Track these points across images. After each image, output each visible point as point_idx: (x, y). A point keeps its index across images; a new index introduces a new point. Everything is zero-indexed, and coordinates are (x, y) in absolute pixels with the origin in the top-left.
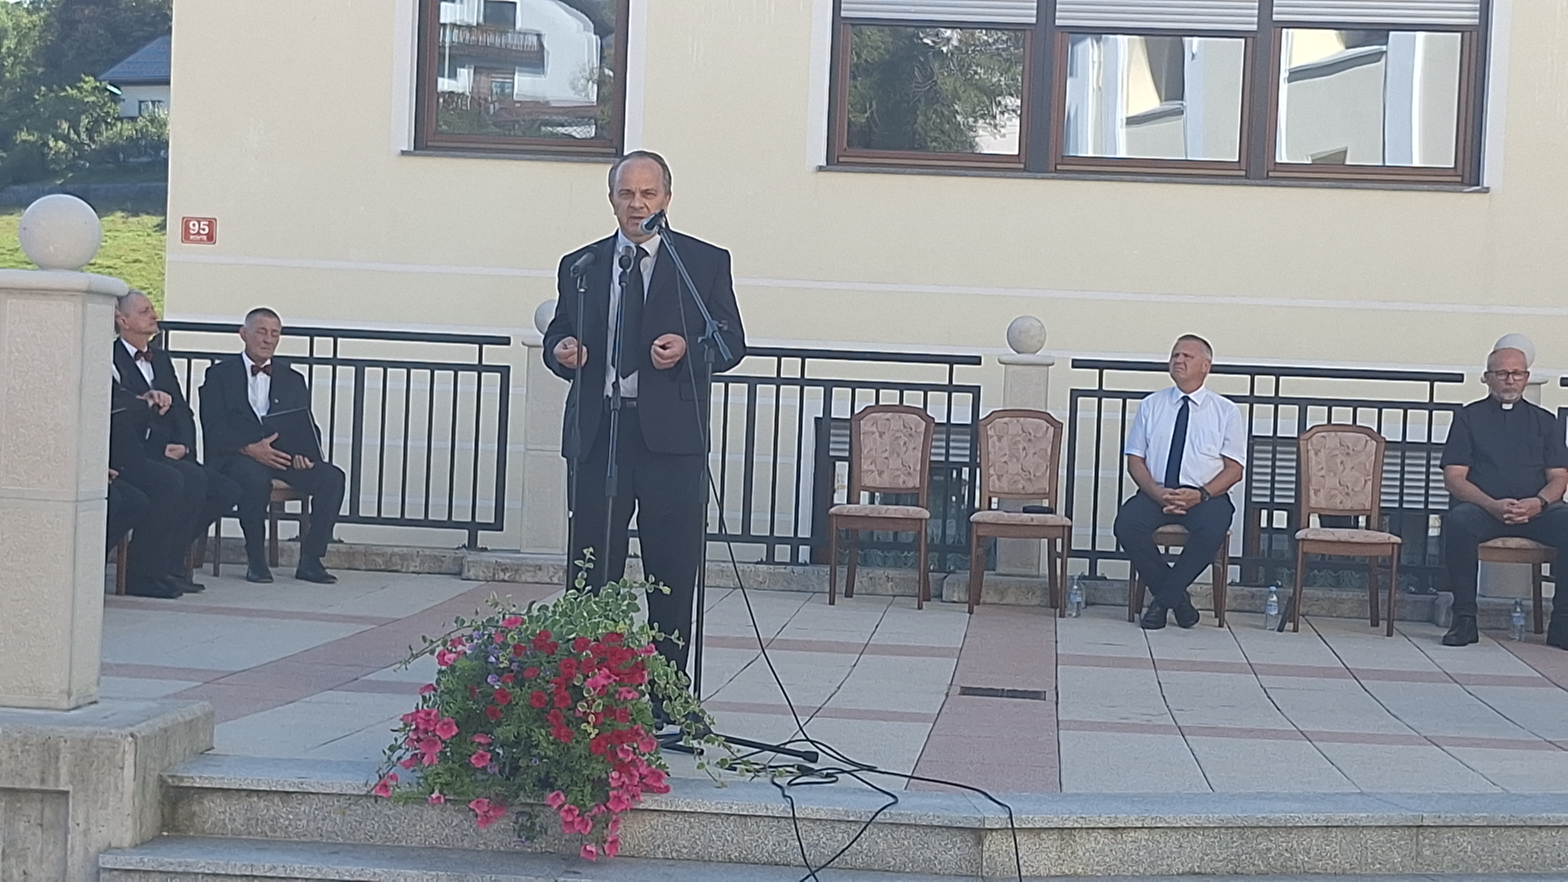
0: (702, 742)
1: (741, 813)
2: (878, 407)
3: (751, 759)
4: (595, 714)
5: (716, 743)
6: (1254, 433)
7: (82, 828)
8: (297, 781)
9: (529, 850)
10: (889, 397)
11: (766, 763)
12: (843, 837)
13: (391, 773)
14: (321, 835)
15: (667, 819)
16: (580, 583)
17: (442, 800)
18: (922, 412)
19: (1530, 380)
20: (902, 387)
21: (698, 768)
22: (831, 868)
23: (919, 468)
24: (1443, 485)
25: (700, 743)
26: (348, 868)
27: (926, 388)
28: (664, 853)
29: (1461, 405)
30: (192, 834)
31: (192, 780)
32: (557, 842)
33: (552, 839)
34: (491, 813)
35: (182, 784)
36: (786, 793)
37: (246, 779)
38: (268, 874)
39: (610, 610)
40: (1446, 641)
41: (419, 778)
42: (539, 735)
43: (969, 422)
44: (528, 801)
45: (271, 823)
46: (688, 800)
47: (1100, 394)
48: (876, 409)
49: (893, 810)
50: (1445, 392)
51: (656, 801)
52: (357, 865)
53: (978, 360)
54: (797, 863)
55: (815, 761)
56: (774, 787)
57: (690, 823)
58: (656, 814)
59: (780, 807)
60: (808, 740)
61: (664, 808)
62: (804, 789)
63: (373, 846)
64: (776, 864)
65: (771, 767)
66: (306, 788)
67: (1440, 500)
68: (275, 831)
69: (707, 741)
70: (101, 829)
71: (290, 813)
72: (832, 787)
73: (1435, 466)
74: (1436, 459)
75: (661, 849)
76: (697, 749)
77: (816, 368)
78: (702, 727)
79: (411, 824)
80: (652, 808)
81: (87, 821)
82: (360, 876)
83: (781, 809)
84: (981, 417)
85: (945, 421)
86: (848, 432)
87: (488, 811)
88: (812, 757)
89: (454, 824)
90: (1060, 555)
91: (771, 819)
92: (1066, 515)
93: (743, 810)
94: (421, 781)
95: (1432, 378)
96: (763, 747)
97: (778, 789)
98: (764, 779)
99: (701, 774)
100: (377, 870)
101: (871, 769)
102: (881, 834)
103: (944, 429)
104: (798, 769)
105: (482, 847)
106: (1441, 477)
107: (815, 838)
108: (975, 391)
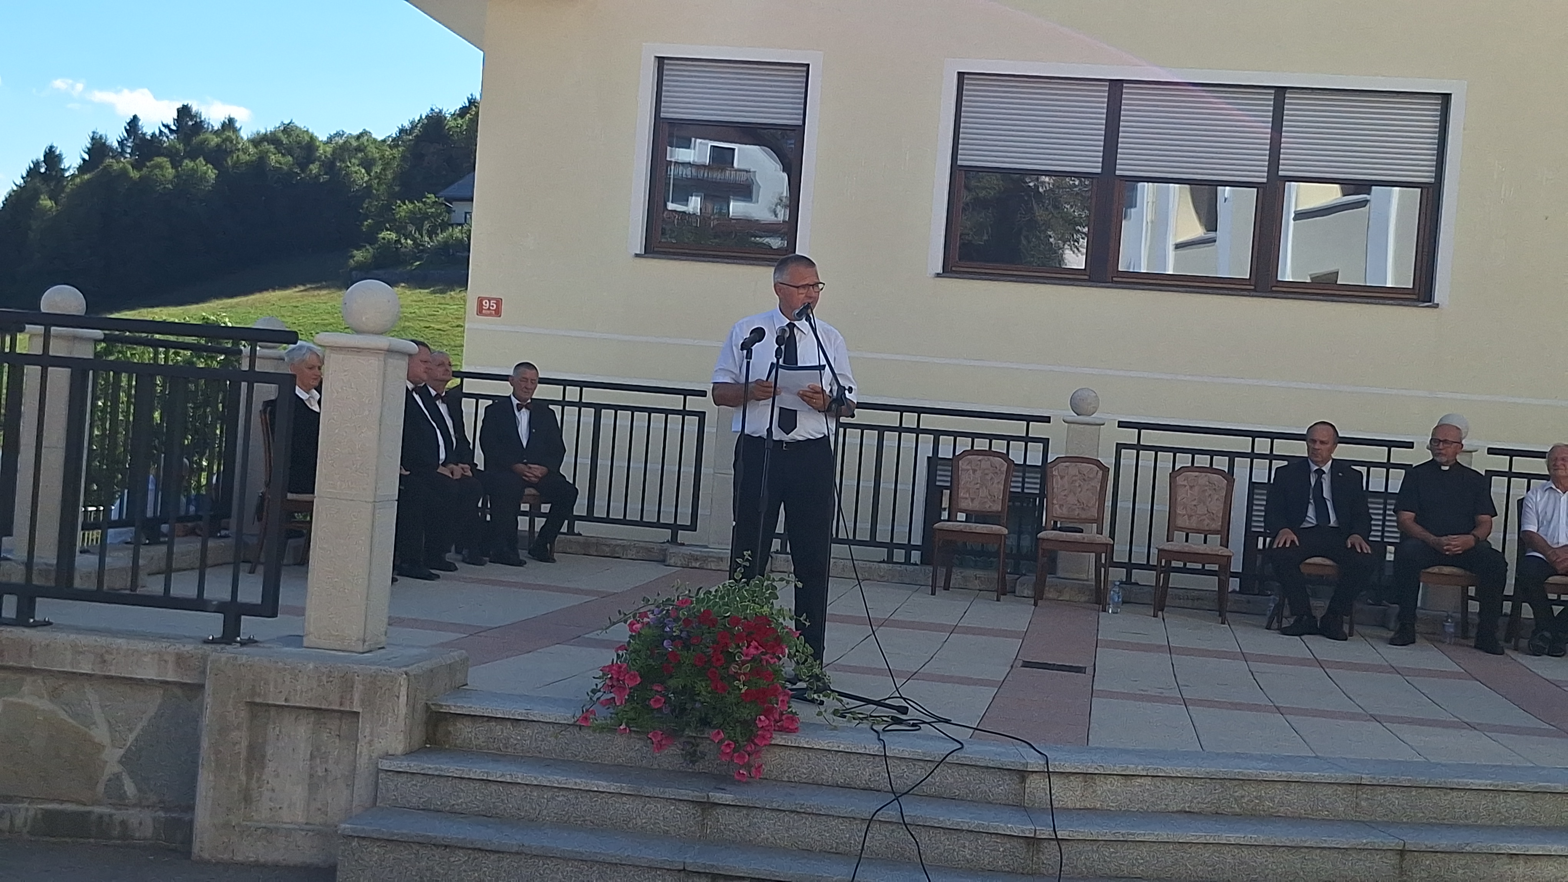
0: (821, 695)
1: (847, 750)
2: (972, 452)
3: (857, 710)
4: (744, 674)
5: (832, 697)
6: (1253, 480)
7: (368, 739)
8: (524, 711)
9: (690, 770)
10: (981, 444)
11: (869, 713)
12: (921, 772)
13: (591, 709)
14: (540, 752)
15: (791, 752)
16: (738, 576)
17: (628, 731)
18: (1005, 456)
19: (1464, 448)
20: (991, 437)
21: (817, 715)
22: (912, 794)
23: (1001, 497)
24: (1395, 524)
25: (819, 697)
26: (557, 777)
27: (1009, 439)
28: (789, 777)
29: (1411, 465)
30: (447, 747)
31: (448, 708)
32: (710, 765)
33: (707, 763)
34: (663, 742)
35: (441, 710)
36: (881, 737)
37: (487, 709)
38: (499, 779)
39: (757, 597)
40: (1392, 642)
41: (611, 713)
42: (701, 686)
43: (1040, 464)
44: (691, 734)
45: (504, 742)
46: (807, 739)
47: (1138, 447)
48: (970, 453)
49: (959, 754)
50: (1399, 455)
51: (785, 739)
52: (563, 776)
53: (1048, 419)
54: (886, 790)
55: (906, 713)
56: (873, 732)
57: (808, 756)
58: (783, 747)
59: (875, 748)
60: (901, 697)
61: (789, 744)
62: (894, 734)
63: (578, 762)
64: (871, 790)
65: (871, 716)
66: (532, 718)
67: (1392, 535)
68: (507, 748)
69: (824, 696)
70: (380, 740)
71: (519, 735)
72: (916, 735)
73: (1390, 510)
74: (1391, 504)
75: (787, 775)
76: (817, 700)
77: (929, 421)
78: (821, 685)
79: (605, 747)
80: (781, 744)
81: (371, 734)
82: (565, 784)
83: (876, 749)
84: (1049, 461)
85: (1022, 463)
86: (950, 468)
87: (661, 740)
88: (904, 710)
89: (636, 748)
90: (1104, 566)
91: (868, 757)
92: (1110, 537)
93: (848, 748)
94: (613, 716)
95: (1390, 444)
96: (868, 702)
97: (875, 734)
98: (865, 725)
99: (819, 720)
100: (578, 781)
101: (947, 721)
102: (949, 771)
103: (1021, 468)
104: (892, 719)
105: (656, 767)
106: (1395, 518)
107: (901, 772)
108: (1045, 442)
